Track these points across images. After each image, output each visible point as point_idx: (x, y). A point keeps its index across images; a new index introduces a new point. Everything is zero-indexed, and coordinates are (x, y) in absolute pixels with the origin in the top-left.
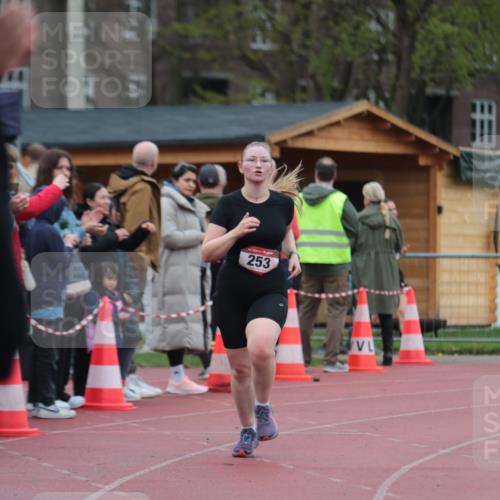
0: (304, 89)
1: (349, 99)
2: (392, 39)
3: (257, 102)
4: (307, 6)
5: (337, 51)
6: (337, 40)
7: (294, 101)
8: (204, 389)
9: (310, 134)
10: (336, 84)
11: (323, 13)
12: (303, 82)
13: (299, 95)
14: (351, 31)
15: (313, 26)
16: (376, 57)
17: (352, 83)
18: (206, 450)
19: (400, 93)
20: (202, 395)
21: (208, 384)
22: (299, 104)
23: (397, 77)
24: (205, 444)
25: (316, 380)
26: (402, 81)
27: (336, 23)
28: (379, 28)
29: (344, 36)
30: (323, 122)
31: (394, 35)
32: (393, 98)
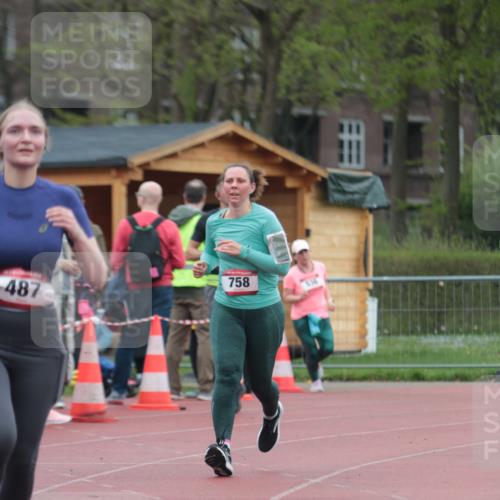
0: (167, 110)
1: (214, 120)
2: (257, 58)
3: (119, 123)
4: (169, 25)
5: (200, 71)
6: (199, 60)
7: (157, 122)
8: (67, 418)
9: (174, 156)
10: (200, 104)
11: (186, 31)
12: (166, 103)
13: (162, 116)
14: (214, 51)
15: (176, 45)
16: (240, 77)
17: (216, 104)
18: (70, 482)
19: (266, 114)
20: (65, 425)
21: (72, 414)
22: (163, 125)
23: (263, 97)
24: (69, 475)
25: (183, 409)
26: (268, 101)
27: (200, 41)
28: (243, 47)
29: (206, 57)
30: (187, 143)
31: (259, 53)
32: (258, 118)
